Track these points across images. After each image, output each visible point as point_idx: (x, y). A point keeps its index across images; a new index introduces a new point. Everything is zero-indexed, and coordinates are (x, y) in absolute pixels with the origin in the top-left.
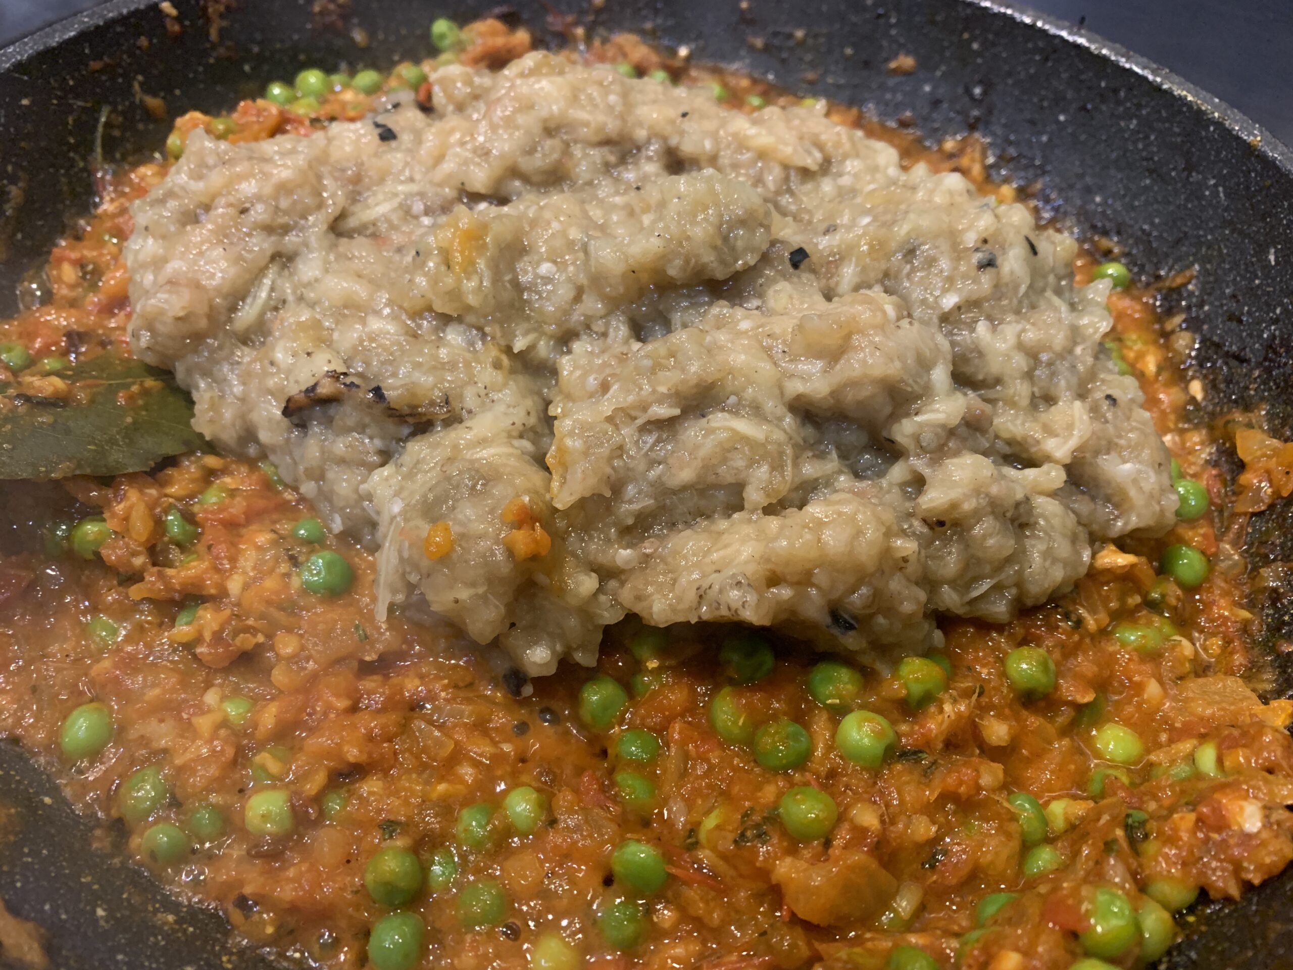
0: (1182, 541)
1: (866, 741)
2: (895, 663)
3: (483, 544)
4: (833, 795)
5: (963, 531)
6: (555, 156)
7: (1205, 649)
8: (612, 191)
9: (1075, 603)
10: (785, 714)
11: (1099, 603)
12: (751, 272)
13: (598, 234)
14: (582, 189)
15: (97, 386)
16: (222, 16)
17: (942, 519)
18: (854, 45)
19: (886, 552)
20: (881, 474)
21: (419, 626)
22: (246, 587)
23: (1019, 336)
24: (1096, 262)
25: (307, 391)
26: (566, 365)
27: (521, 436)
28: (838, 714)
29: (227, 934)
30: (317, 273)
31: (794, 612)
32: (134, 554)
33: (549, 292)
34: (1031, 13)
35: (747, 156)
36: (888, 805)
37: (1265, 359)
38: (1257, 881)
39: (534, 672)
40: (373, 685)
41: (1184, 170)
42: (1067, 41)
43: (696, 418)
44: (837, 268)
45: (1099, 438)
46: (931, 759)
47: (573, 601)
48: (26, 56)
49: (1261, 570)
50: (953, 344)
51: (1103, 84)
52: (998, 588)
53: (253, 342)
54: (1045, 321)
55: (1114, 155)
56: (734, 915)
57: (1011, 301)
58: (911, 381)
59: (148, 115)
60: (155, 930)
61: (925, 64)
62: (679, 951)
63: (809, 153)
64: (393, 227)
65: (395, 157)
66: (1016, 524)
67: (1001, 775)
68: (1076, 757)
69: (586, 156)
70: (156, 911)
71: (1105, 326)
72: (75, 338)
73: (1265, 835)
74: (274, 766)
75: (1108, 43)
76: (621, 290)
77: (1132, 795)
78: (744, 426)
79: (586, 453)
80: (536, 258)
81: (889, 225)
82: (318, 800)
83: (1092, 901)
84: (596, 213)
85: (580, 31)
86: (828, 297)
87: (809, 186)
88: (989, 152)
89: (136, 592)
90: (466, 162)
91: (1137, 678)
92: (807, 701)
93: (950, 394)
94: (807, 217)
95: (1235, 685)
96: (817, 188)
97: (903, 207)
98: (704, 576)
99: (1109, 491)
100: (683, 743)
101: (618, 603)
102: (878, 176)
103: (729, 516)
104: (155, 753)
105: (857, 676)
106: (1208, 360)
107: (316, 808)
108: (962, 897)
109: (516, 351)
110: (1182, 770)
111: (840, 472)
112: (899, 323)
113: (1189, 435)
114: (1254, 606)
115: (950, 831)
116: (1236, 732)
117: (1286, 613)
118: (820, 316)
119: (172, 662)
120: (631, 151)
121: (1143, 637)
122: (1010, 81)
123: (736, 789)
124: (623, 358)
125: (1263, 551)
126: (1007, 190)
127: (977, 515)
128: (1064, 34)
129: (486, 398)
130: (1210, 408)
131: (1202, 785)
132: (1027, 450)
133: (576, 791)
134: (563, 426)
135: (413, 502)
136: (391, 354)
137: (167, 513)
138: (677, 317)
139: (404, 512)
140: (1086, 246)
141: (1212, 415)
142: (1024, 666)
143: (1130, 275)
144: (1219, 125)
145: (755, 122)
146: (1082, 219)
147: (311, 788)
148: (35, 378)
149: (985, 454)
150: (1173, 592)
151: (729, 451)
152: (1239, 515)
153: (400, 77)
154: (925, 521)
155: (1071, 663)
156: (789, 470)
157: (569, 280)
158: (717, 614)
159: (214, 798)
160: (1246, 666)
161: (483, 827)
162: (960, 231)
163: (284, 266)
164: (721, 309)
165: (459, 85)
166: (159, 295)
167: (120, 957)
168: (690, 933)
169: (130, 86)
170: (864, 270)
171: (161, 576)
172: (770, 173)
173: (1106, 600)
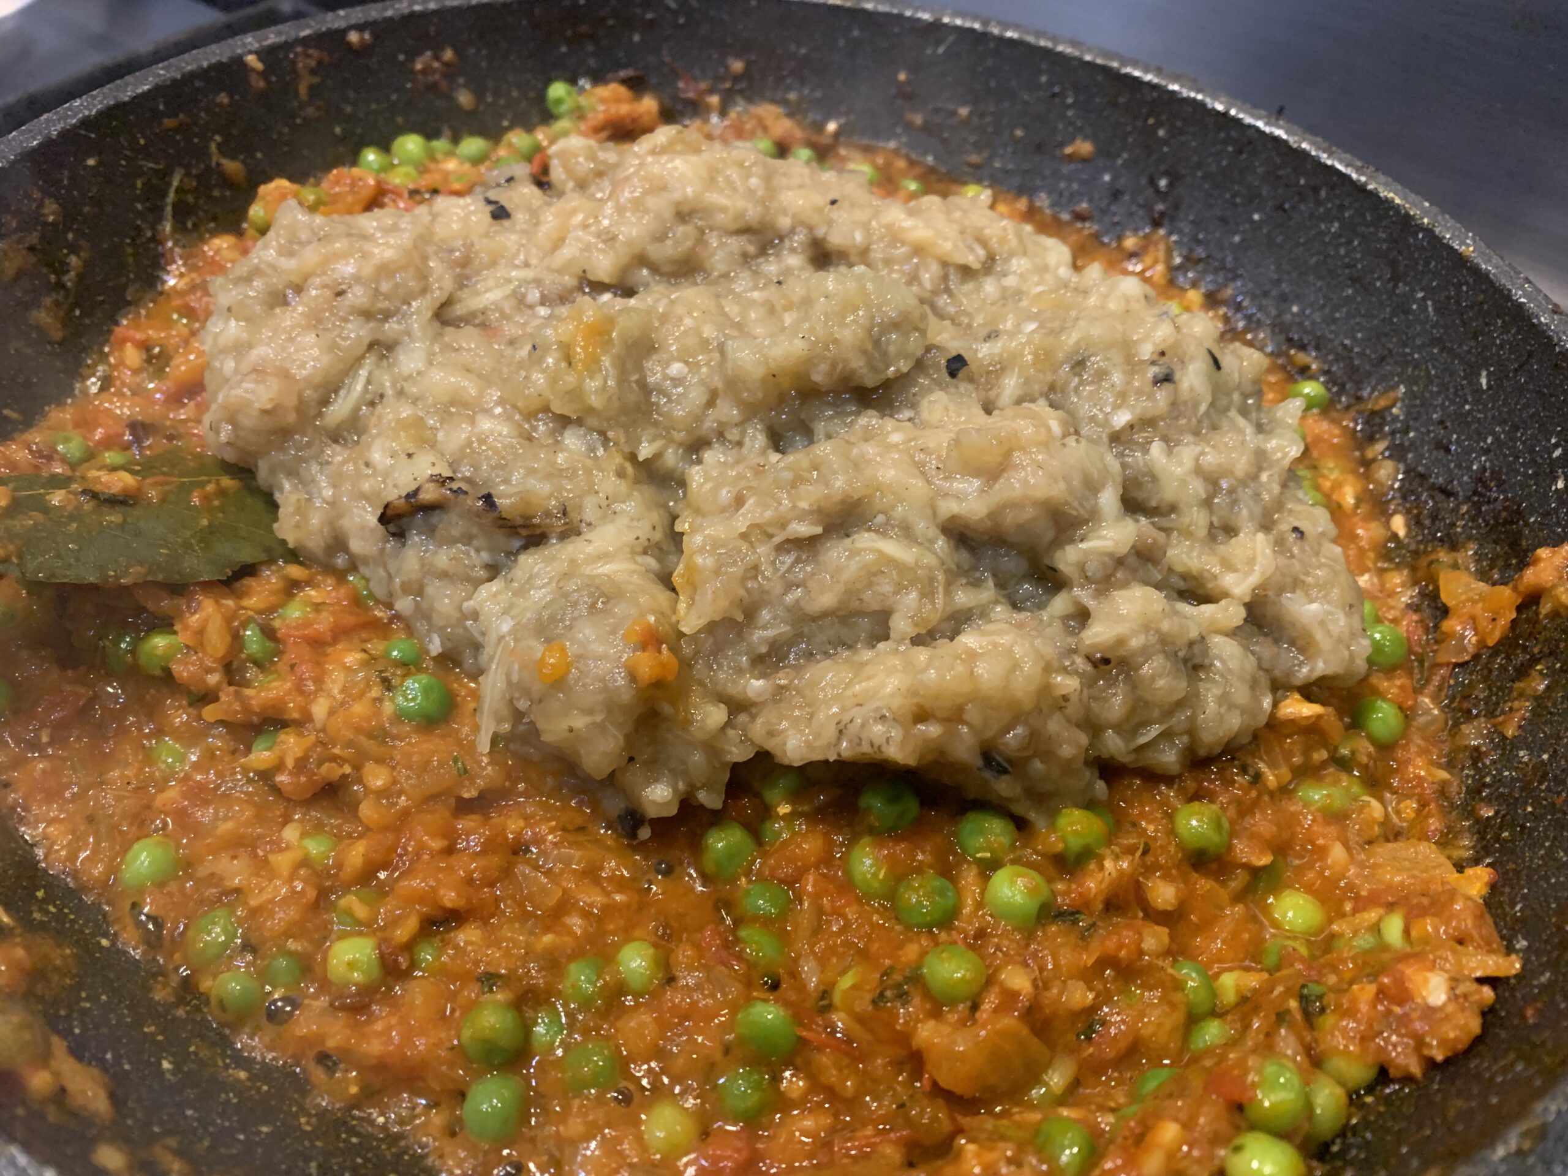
0: (1377, 693)
1: (1019, 898)
2: (1053, 814)
3: (605, 666)
4: (982, 957)
5: (1130, 670)
6: (689, 244)
7: (1398, 813)
8: (751, 284)
9: (1253, 755)
10: (931, 867)
11: (1280, 757)
12: (903, 380)
13: (735, 333)
14: (716, 282)
15: (167, 483)
16: (313, 72)
17: (1107, 656)
18: (1025, 127)
19: (1046, 689)
20: (1041, 606)
21: (525, 761)
22: (332, 713)
23: (1197, 460)
24: (1291, 379)
25: (408, 496)
26: (696, 476)
27: (645, 552)
28: (988, 868)
29: (304, 1093)
30: (421, 366)
31: (942, 753)
32: (209, 671)
33: (679, 395)
34: (1223, 99)
35: (902, 250)
36: (1042, 969)
37: (1475, 493)
38: (1440, 1057)
39: (653, 813)
40: (472, 824)
41: (1389, 280)
42: (1263, 133)
43: (840, 538)
44: (997, 378)
45: (1283, 575)
46: (1090, 921)
47: (699, 736)
48: (94, 112)
49: (1463, 727)
50: (1124, 466)
51: (1302, 182)
52: (1167, 735)
53: (345, 440)
54: (1226, 444)
55: (1313, 260)
56: (869, 1084)
57: (1189, 420)
58: (1076, 504)
59: (226, 181)
60: (224, 1086)
61: (1105, 151)
62: (808, 1123)
63: (972, 250)
64: (504, 316)
65: (508, 238)
66: (1190, 664)
67: (1166, 939)
68: (1250, 926)
69: (722, 245)
70: (227, 1067)
71: (1295, 451)
72: (140, 429)
73: (1450, 1008)
74: (361, 911)
75: (1307, 136)
76: (760, 395)
77: (1310, 968)
78: (893, 548)
79: (717, 572)
80: (665, 356)
81: (1055, 333)
82: (409, 947)
83: (1259, 1072)
84: (732, 309)
85: (714, 100)
86: (988, 410)
87: (969, 286)
88: (1175, 253)
89: (210, 713)
90: (588, 247)
91: (1321, 842)
92: (955, 854)
93: (1118, 520)
94: (966, 321)
95: (1427, 851)
96: (978, 289)
97: (1073, 313)
98: (843, 710)
99: (1295, 634)
100: (817, 897)
101: (748, 739)
102: (1047, 276)
103: (874, 647)
104: (227, 892)
105: (1011, 827)
106: (1413, 492)
107: (407, 956)
108: (1120, 1073)
109: (641, 459)
110: (1365, 941)
111: (996, 602)
112: (1066, 441)
113: (1388, 576)
114: (1454, 767)
115: (1108, 1001)
116: (1425, 901)
117: (1488, 774)
118: (978, 431)
119: (246, 793)
120: (772, 241)
121: (1328, 796)
122: (1199, 174)
123: (875, 947)
124: (760, 470)
125: (1465, 705)
126: (1194, 296)
127: (1146, 653)
128: (1260, 124)
129: (607, 511)
130: (1413, 547)
131: (1386, 957)
132: (1202, 585)
133: (697, 947)
134: (694, 541)
135: (524, 621)
136: (503, 458)
137: (245, 627)
138: (820, 427)
139: (513, 631)
140: (1280, 361)
141: (1416, 554)
142: (1194, 823)
143: (1328, 395)
144: (1429, 231)
145: (911, 213)
146: (1277, 330)
147: (402, 933)
148: (100, 473)
149: (1158, 587)
150: (1364, 748)
151: (875, 575)
152: (1440, 665)
153: (510, 145)
154: (1088, 658)
155: (1248, 821)
156: (940, 599)
157: (702, 382)
158: (859, 750)
159: (292, 945)
160: (1441, 832)
161: (594, 984)
162: (1135, 342)
163: (382, 357)
164: (869, 419)
165: (581, 159)
166: (245, 385)
167: (189, 1112)
168: (820, 1104)
169: (207, 147)
170: (1027, 381)
171: (238, 696)
172: (927, 270)
173: (1288, 755)
